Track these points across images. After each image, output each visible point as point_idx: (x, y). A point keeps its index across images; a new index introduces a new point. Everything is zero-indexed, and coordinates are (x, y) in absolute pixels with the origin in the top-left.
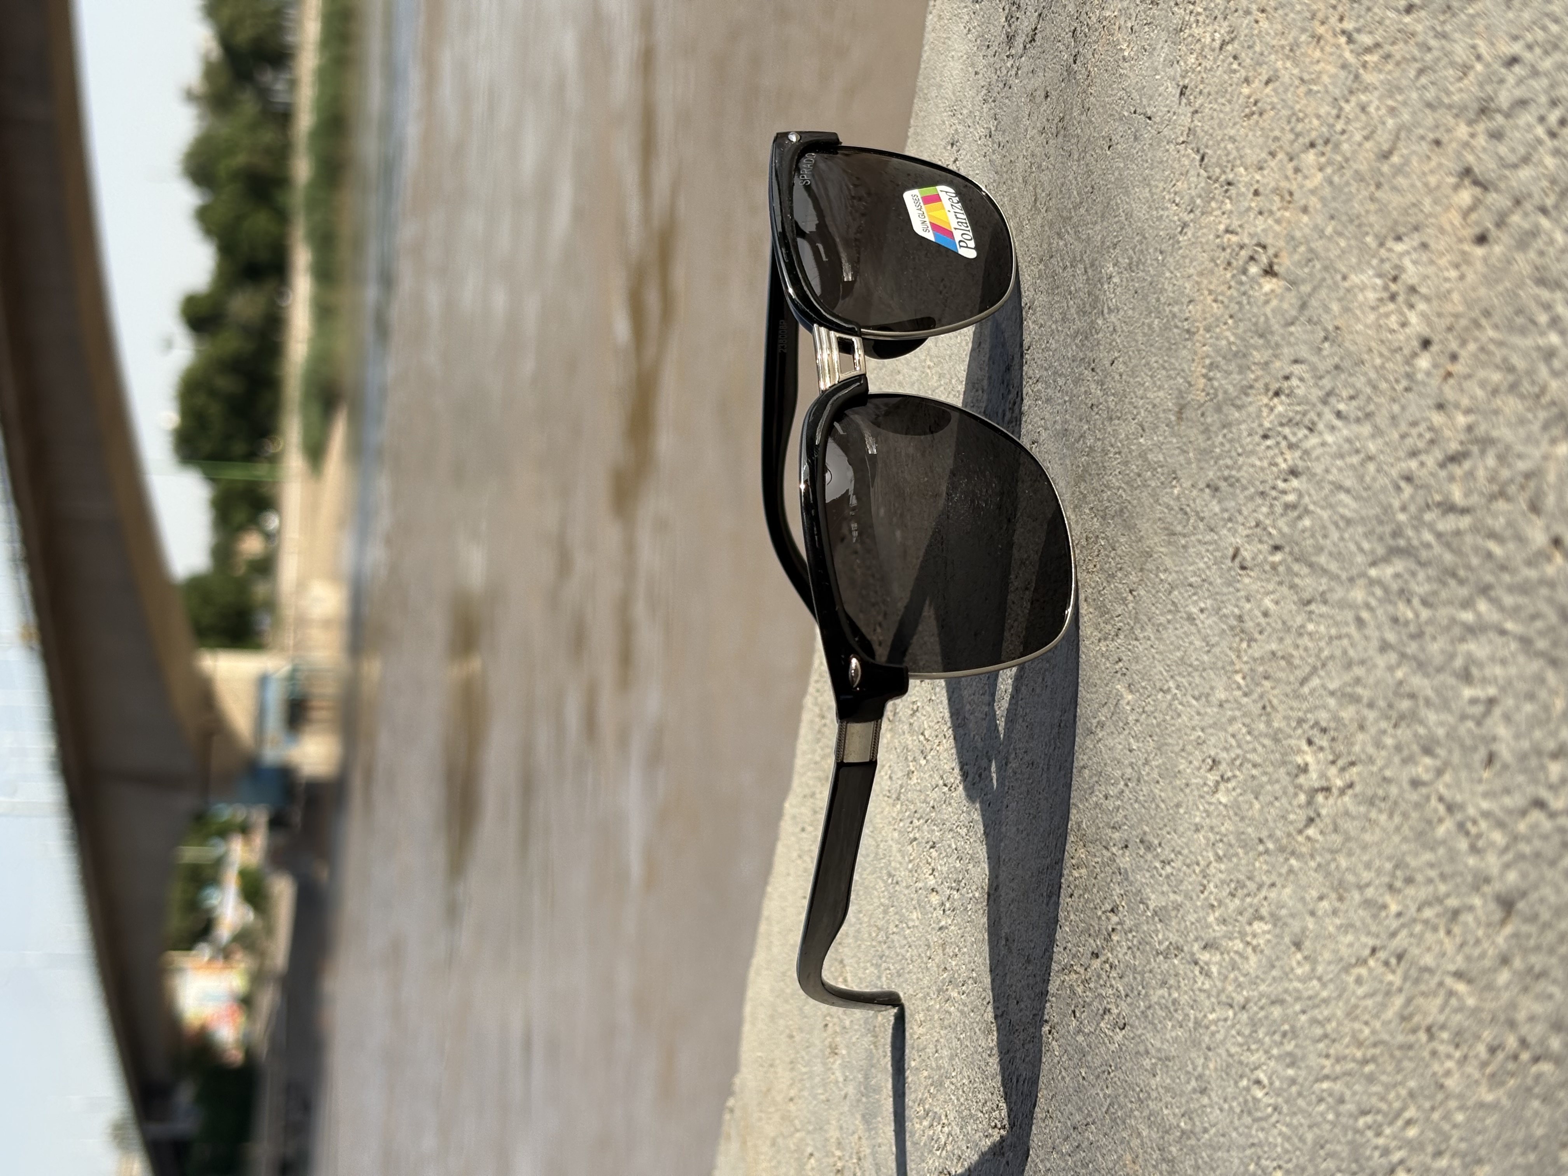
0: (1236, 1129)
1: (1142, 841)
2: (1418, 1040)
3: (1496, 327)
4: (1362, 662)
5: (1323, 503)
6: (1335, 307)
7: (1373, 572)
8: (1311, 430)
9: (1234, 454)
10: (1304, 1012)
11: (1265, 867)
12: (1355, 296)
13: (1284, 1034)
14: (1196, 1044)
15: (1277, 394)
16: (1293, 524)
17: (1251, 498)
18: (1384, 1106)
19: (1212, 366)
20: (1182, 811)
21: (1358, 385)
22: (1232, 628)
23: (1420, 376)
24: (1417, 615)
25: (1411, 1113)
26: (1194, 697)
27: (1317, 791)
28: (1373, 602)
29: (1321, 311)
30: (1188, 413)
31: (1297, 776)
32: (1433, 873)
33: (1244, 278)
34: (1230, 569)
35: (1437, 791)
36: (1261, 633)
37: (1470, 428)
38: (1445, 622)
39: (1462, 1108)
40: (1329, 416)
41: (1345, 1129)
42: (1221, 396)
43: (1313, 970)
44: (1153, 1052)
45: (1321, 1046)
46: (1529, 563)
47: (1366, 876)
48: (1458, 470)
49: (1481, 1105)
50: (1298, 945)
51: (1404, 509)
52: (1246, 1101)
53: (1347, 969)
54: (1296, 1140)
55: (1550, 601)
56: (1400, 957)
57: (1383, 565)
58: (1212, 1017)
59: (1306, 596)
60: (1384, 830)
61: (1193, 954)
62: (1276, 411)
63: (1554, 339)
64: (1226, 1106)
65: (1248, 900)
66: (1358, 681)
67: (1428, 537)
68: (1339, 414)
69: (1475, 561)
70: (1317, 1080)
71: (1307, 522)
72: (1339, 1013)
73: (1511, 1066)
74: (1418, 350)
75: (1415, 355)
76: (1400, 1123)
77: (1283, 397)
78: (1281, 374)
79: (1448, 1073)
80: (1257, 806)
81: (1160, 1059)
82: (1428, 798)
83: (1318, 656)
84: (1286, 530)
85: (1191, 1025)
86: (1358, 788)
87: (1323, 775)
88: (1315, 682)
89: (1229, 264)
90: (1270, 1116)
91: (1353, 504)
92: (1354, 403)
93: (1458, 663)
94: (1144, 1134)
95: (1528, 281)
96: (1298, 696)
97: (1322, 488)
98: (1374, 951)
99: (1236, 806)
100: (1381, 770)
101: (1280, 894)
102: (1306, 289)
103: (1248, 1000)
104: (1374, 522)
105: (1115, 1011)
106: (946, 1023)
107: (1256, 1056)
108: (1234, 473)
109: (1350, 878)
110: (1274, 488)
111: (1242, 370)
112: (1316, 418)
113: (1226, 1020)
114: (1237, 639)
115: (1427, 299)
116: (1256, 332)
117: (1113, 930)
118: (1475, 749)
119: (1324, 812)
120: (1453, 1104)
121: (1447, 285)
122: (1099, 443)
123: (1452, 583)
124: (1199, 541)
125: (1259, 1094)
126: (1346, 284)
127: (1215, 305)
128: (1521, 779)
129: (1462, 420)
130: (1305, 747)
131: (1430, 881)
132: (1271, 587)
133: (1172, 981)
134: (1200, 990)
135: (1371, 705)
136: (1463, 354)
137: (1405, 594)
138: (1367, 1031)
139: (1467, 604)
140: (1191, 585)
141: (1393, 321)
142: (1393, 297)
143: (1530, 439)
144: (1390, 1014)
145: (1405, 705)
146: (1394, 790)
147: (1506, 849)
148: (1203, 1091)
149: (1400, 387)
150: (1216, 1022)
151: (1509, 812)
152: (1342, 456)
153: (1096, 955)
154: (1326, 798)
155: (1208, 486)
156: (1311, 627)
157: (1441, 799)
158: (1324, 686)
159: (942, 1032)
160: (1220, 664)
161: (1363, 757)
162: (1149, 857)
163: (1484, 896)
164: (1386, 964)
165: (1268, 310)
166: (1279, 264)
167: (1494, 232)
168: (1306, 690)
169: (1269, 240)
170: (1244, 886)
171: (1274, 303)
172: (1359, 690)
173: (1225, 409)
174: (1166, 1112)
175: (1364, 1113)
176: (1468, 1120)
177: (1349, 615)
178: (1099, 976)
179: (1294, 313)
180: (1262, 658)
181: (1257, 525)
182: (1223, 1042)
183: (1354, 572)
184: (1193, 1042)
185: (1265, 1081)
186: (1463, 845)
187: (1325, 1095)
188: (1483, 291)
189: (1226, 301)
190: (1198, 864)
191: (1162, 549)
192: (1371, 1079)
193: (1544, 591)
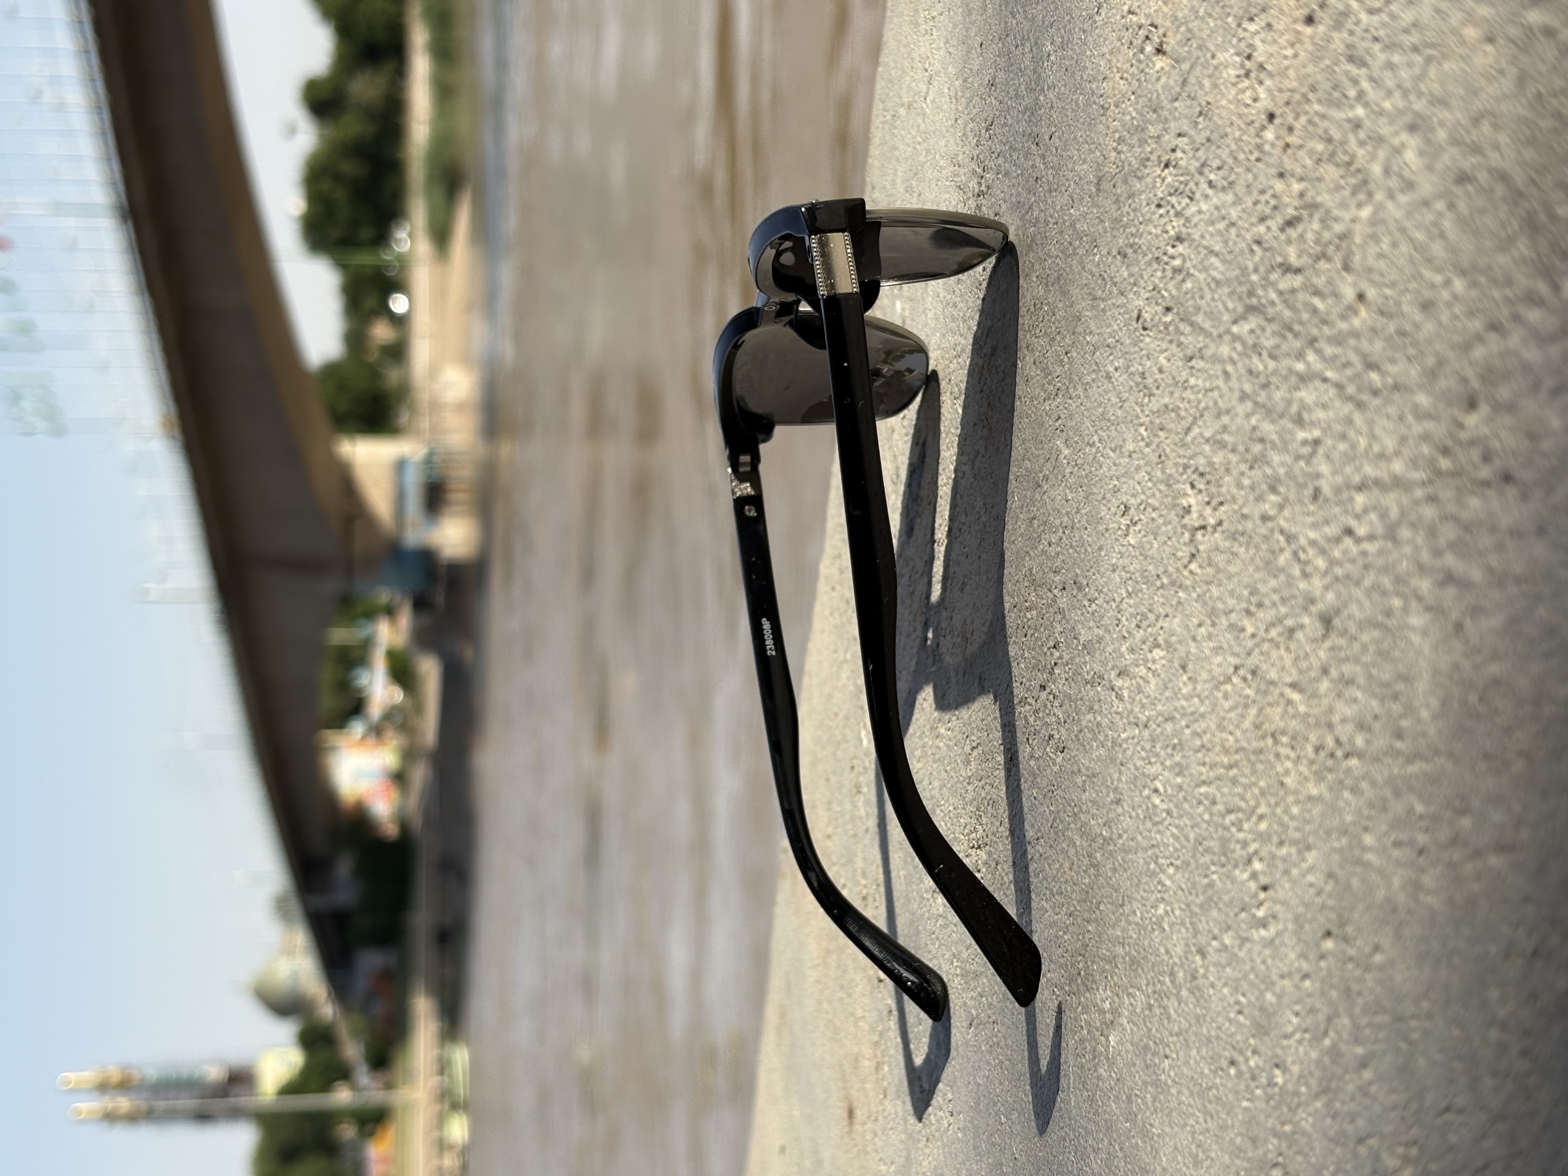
0: (1141, 834)
1: (1075, 583)
2: (1266, 745)
3: (1319, 101)
4: (1228, 412)
5: (1200, 267)
6: (1207, 83)
7: (1235, 329)
8: (1191, 199)
9: (1136, 222)
10: (1188, 726)
11: (1161, 600)
12: (1221, 73)
13: (1174, 748)
14: (1113, 760)
15: (1167, 166)
16: (1178, 287)
17: (1149, 264)
18: (1243, 805)
19: (1121, 140)
20: (1103, 553)
21: (1224, 156)
22: (1138, 384)
23: (1267, 147)
24: (1266, 368)
25: (1262, 809)
26: (1111, 449)
27: (1197, 529)
28: (1235, 357)
29: (1196, 87)
30: (1105, 185)
31: (1183, 517)
32: (1276, 597)
33: (1142, 56)
34: (1136, 330)
35: (1279, 524)
36: (1158, 388)
37: (1302, 195)
38: (1284, 372)
39: (1297, 802)
40: (1204, 186)
41: (1217, 826)
42: (1126, 168)
43: (1195, 689)
44: (1083, 770)
45: (1200, 755)
46: (1343, 317)
47: (1231, 602)
48: (1293, 233)
49: (1310, 798)
50: (1184, 667)
51: (1256, 270)
52: (1148, 808)
53: (1217, 687)
54: (1182, 839)
55: (1357, 350)
56: (1254, 673)
57: (1242, 322)
58: (1123, 736)
59: (1189, 352)
60: (1243, 561)
61: (1111, 681)
62: (1166, 182)
63: (1360, 111)
64: (1134, 814)
65: (1150, 630)
66: (1225, 428)
67: (1273, 296)
68: (1210, 184)
69: (1305, 316)
70: (1198, 786)
71: (1189, 285)
72: (1213, 726)
73: (1330, 763)
74: (1265, 123)
75: (1263, 128)
76: (1254, 818)
77: (1171, 169)
78: (1168, 148)
79: (1287, 772)
80: (1156, 545)
81: (1088, 776)
82: (1272, 531)
83: (1197, 407)
84: (1174, 292)
85: (1109, 744)
86: (1226, 525)
87: (1201, 515)
88: (1196, 431)
89: (1131, 43)
90: (1164, 820)
91: (1221, 267)
92: (1220, 173)
93: (1294, 409)
94: (1078, 843)
95: (1342, 59)
96: (1184, 445)
97: (1199, 253)
98: (1236, 668)
99: (1140, 547)
100: (1241, 508)
101: (1171, 624)
102: (1186, 66)
103: (1149, 719)
104: (1235, 283)
105: (1057, 736)
106: (937, 757)
107: (1155, 768)
108: (1137, 240)
109: (1220, 606)
110: (1165, 254)
111: (1142, 142)
112: (1194, 188)
113: (1133, 738)
114: (1142, 394)
115: (1271, 75)
116: (1150, 107)
117: (1055, 664)
118: (1304, 486)
119: (1201, 548)
120: (1290, 799)
121: (1286, 62)
122: (1042, 214)
123: (1289, 335)
124: (1114, 305)
125: (1157, 801)
126: (1214, 62)
127: (1122, 82)
128: (1336, 510)
129: (1297, 187)
130: (1189, 491)
131: (1274, 604)
132: (1164, 345)
133: (1096, 707)
134: (1117, 713)
135: (1233, 451)
136: (1297, 126)
137: (1257, 348)
138: (1231, 739)
139: (1300, 356)
140: (1108, 346)
141: (1247, 97)
142: (1247, 75)
143: (1343, 205)
144: (1247, 724)
145: (1257, 448)
146: (1249, 525)
147: (1326, 573)
148: (1118, 802)
149: (1252, 158)
150: (1126, 740)
151: (1328, 540)
152: (1212, 223)
153: (1043, 687)
154: (1204, 535)
155: (1119, 253)
156: (1192, 381)
157: (1282, 532)
158: (1201, 434)
159: (935, 766)
160: (1129, 418)
161: (1229, 497)
162: (1080, 596)
163: (1310, 614)
164: (1244, 679)
165: (1159, 86)
166: (1167, 43)
167: (1319, 14)
168: (1189, 439)
169: (1159, 21)
170: (1147, 618)
171: (1163, 80)
172: (1226, 437)
173: (1130, 179)
174: (1092, 822)
175: (1230, 811)
176: (1302, 811)
177: (1218, 368)
178: (1045, 706)
179: (1177, 89)
180: (1158, 411)
181: (1154, 289)
182: (1132, 757)
183: (1222, 329)
184: (1111, 759)
185: (1161, 790)
186: (1297, 572)
187: (1202, 798)
188: (1310, 69)
189: (1129, 77)
190: (1114, 601)
191: (1088, 313)
192: (1234, 781)
193: (1352, 342)
